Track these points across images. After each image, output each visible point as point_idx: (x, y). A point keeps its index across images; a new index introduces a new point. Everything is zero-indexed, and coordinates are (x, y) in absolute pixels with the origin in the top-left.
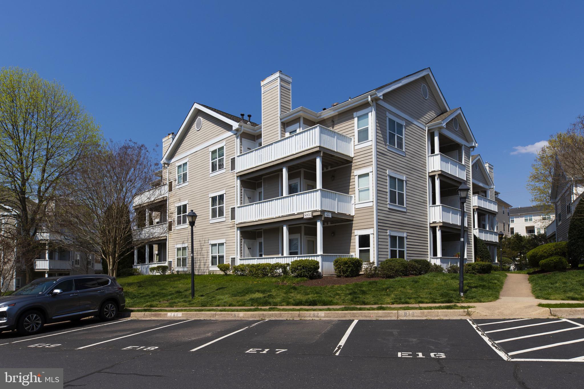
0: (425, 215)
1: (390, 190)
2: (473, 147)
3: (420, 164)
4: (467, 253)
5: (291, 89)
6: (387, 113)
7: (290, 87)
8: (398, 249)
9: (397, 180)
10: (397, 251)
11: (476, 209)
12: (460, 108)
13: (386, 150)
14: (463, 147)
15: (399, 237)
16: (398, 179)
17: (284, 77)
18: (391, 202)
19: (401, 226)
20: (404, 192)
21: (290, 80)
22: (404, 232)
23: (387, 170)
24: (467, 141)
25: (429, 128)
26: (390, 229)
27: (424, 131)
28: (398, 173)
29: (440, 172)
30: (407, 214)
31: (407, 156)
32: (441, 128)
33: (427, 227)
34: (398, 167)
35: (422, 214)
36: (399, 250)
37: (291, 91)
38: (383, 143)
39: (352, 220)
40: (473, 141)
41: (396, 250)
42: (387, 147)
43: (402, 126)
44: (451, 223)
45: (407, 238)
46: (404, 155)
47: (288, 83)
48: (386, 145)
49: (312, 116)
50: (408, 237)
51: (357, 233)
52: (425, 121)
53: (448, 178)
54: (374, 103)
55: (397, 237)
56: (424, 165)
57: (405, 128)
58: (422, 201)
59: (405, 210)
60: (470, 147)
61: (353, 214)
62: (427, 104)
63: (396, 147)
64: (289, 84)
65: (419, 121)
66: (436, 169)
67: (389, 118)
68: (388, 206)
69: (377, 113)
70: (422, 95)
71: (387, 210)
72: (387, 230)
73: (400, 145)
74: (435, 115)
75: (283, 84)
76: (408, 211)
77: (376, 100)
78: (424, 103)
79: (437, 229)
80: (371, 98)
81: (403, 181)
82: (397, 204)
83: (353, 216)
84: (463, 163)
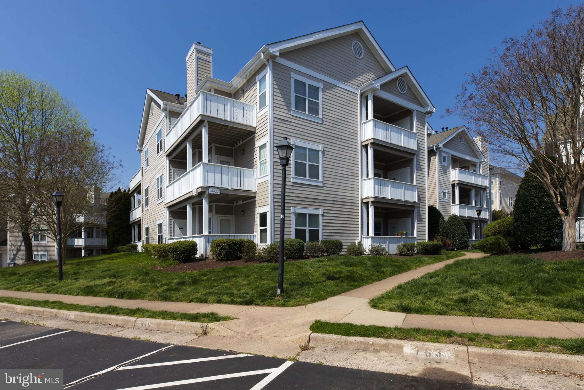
0: (356, 190)
1: (296, 162)
2: (430, 113)
3: (349, 133)
4: (417, 231)
5: (211, 61)
6: (292, 74)
7: (211, 59)
8: (307, 228)
9: (307, 150)
10: (307, 231)
11: (457, 183)
12: (407, 66)
13: (291, 116)
14: (415, 113)
15: (310, 215)
16: (310, 149)
17: (200, 48)
18: (296, 175)
19: (315, 202)
20: (319, 163)
21: (210, 51)
22: (319, 209)
23: (290, 139)
24: (421, 106)
25: (362, 91)
26: (294, 205)
27: (356, 95)
28: (310, 142)
29: (372, 141)
30: (324, 188)
31: (325, 123)
32: (374, 90)
33: (358, 203)
34: (310, 135)
35: (350, 189)
36: (309, 230)
37: (211, 64)
38: (285, 108)
39: (255, 197)
40: (428, 105)
41: (306, 229)
42: (292, 113)
43: (317, 89)
44: (390, 198)
45: (323, 216)
46: (321, 123)
47: (208, 55)
48: (290, 111)
49: (225, 87)
50: (325, 214)
51: (259, 210)
52: (357, 84)
53: (387, 147)
54: (271, 62)
55: (307, 216)
56: (355, 133)
57: (323, 91)
58: (351, 174)
59: (321, 185)
60: (426, 112)
61: (254, 190)
62: (360, 64)
63: (307, 112)
64: (210, 55)
65: (348, 84)
66: (369, 138)
67: (295, 79)
68: (292, 180)
69: (273, 73)
70: (353, 53)
71: (291, 184)
72: (290, 207)
73: (314, 110)
74: (374, 77)
75: (199, 55)
76: (326, 185)
77: (272, 58)
78: (357, 63)
79: (369, 204)
80: (264, 55)
81: (318, 151)
82: (307, 178)
83: (256, 193)
84: (414, 131)
